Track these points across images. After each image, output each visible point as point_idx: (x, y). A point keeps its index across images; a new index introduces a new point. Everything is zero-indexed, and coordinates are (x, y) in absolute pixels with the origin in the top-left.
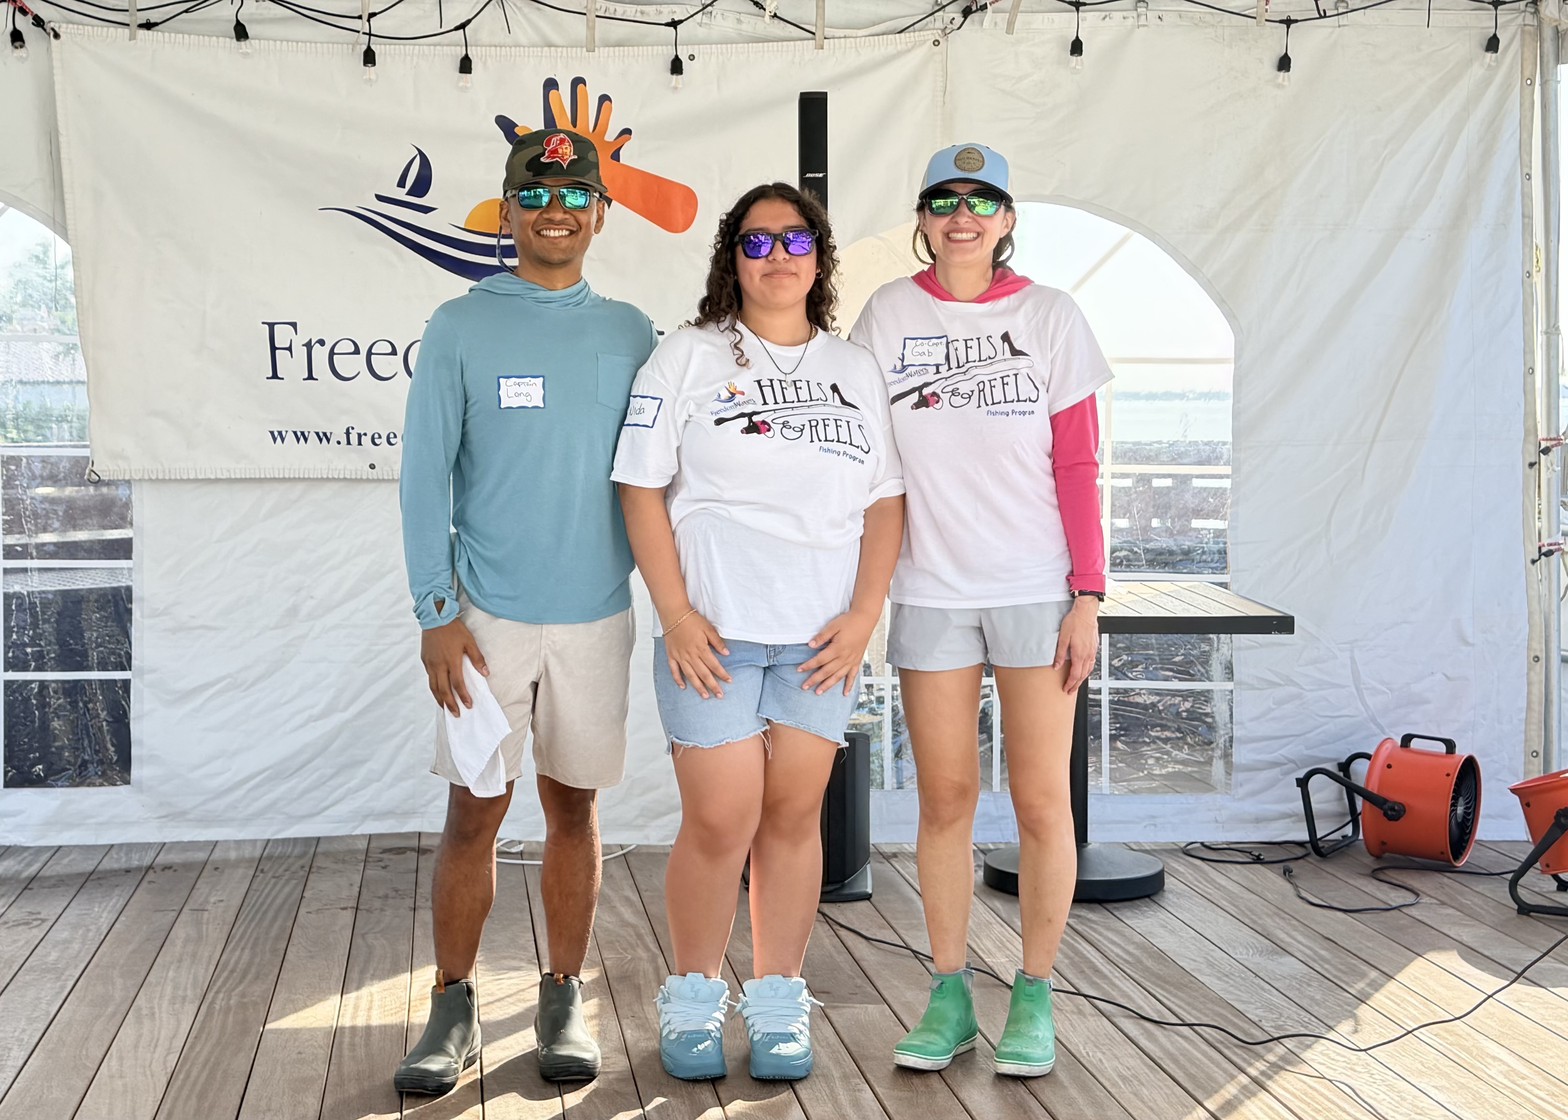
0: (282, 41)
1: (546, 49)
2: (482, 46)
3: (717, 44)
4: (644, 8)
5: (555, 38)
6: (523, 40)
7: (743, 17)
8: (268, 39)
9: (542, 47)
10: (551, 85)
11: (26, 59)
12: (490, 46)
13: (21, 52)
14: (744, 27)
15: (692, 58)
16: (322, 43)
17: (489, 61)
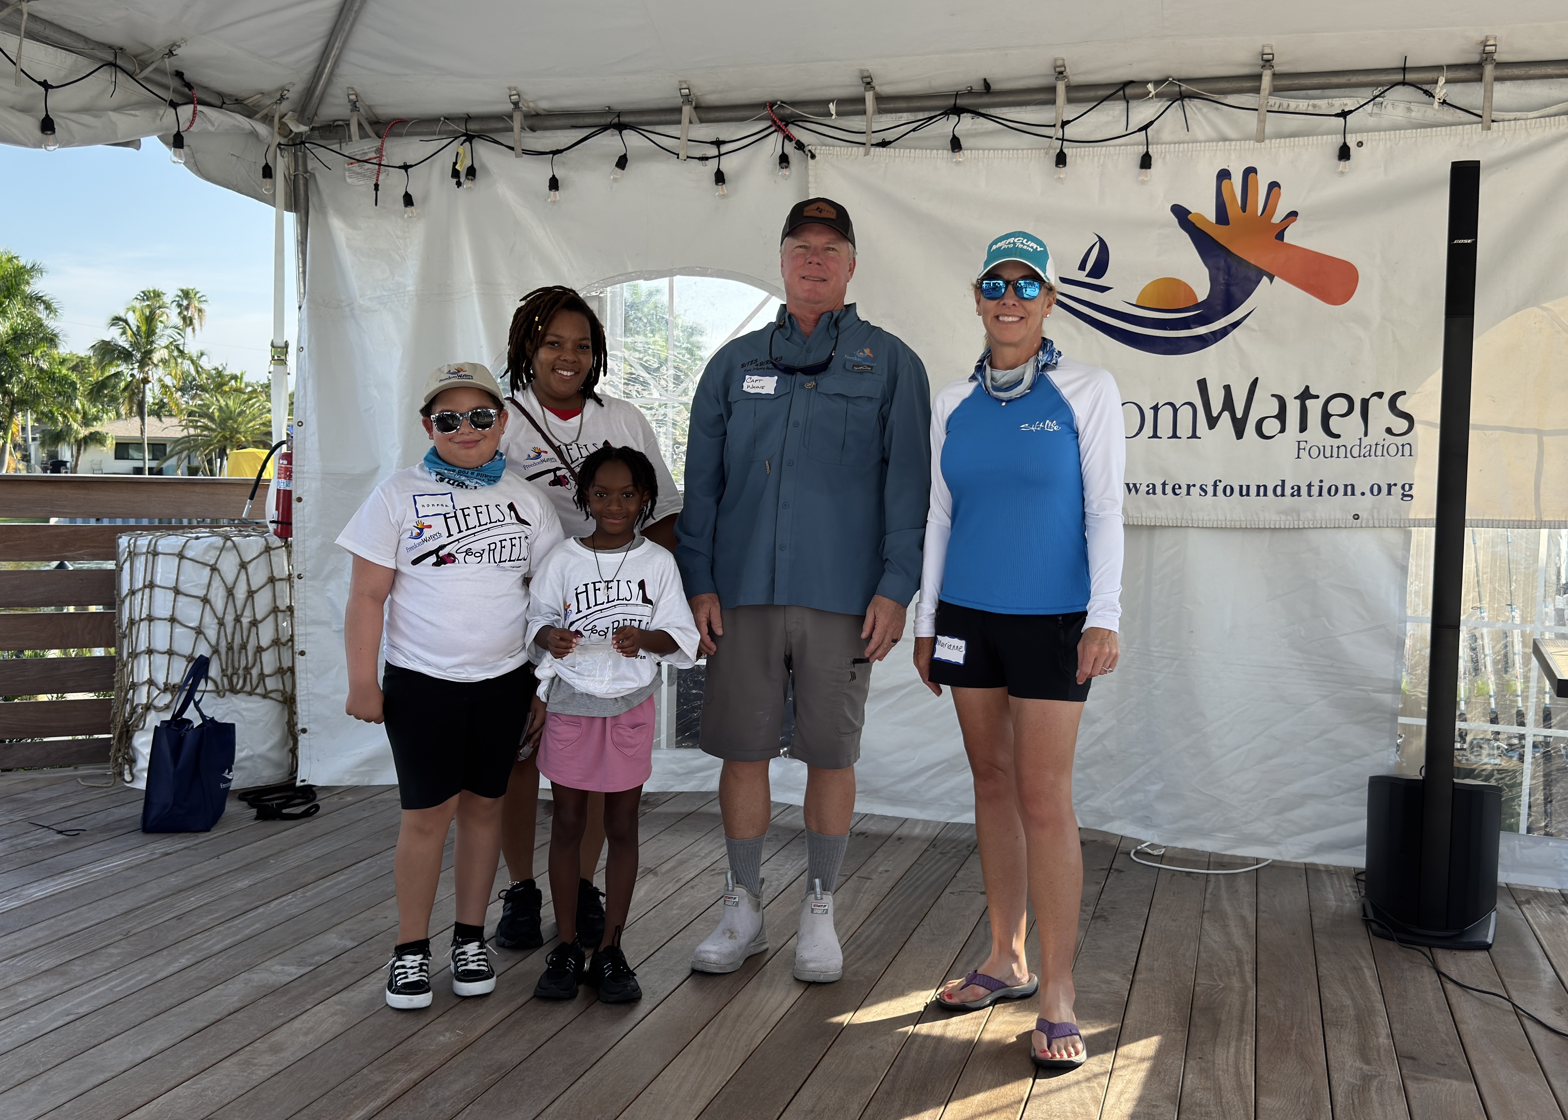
0: (990, 150)
1: (1221, 143)
2: (1162, 144)
3: (1385, 130)
4: (1316, 102)
5: (1230, 132)
6: (1200, 136)
7: (1414, 107)
8: (978, 149)
9: (1218, 141)
10: (1224, 175)
11: (789, 176)
12: (1170, 143)
13: (786, 172)
14: (1413, 114)
15: (1360, 144)
16: (1023, 150)
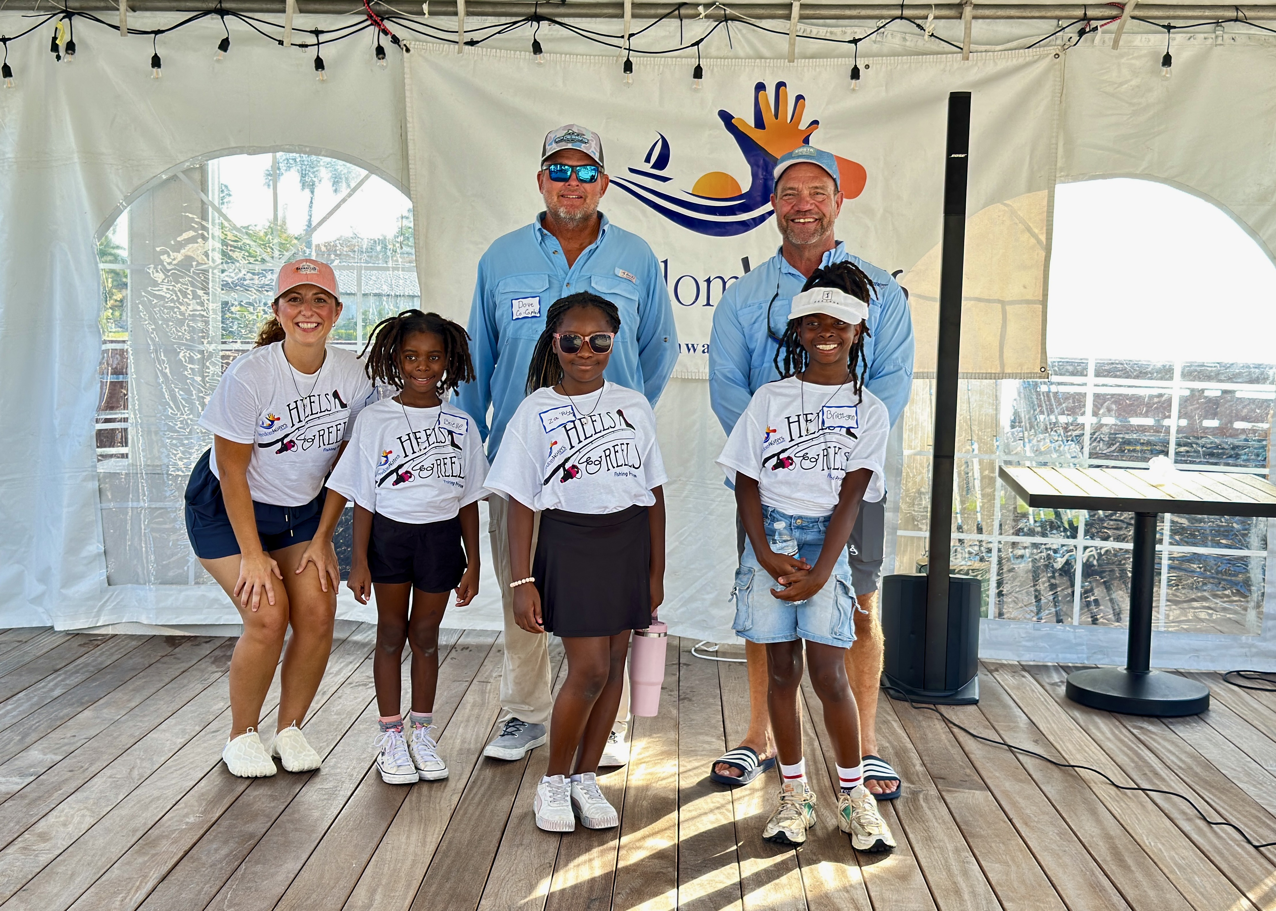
0: (566, 54)
1: (758, 60)
2: (711, 58)
3: (887, 56)
4: (833, 29)
5: (765, 52)
6: (741, 53)
7: (908, 37)
8: (556, 53)
9: (755, 58)
10: (760, 87)
11: (386, 67)
12: (717, 58)
13: (383, 62)
14: (908, 43)
15: (867, 67)
16: (595, 56)
17: (715, 69)
